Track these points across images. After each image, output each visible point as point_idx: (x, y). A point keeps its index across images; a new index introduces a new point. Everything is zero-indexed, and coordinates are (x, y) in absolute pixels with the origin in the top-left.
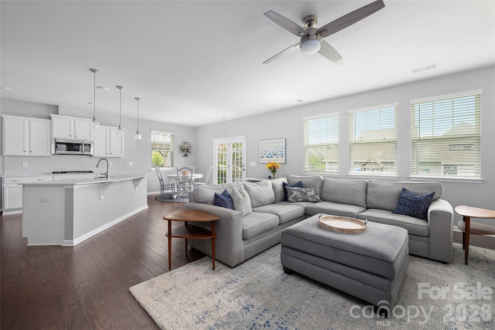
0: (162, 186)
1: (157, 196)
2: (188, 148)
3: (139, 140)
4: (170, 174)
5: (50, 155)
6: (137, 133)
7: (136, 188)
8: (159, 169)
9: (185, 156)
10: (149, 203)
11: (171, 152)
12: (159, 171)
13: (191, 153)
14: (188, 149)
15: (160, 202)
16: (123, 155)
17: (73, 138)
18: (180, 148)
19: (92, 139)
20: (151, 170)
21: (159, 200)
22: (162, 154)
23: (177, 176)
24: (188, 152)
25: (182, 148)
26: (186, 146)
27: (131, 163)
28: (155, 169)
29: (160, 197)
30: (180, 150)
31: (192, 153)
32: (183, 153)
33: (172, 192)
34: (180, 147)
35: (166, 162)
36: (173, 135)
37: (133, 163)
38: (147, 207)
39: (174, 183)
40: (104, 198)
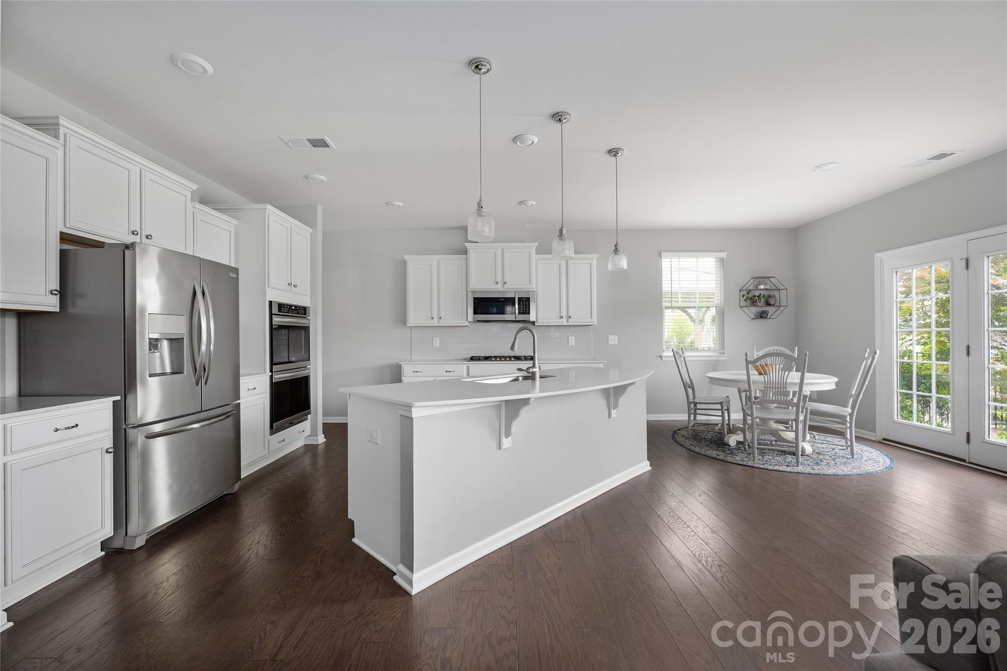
0: (691, 403)
1: (679, 430)
2: (771, 293)
3: (622, 270)
4: (715, 370)
5: (467, 324)
6: (616, 250)
7: (614, 413)
8: (682, 355)
9: (762, 317)
10: (652, 456)
11: (716, 307)
12: (683, 359)
13: (780, 306)
14: (769, 296)
15: (685, 451)
16: (595, 321)
17: (499, 287)
18: (743, 296)
19: (533, 287)
20: (661, 357)
21: (683, 443)
22: (691, 317)
23: (745, 377)
24: (768, 304)
25: (750, 295)
26: (762, 287)
27: (613, 340)
28: (672, 355)
29: (685, 433)
30: (743, 299)
31: (782, 308)
32: (754, 310)
33: (723, 425)
34: (744, 293)
35: (703, 337)
36: (723, 258)
37: (618, 338)
38: (645, 467)
39: (727, 397)
40: (510, 445)
